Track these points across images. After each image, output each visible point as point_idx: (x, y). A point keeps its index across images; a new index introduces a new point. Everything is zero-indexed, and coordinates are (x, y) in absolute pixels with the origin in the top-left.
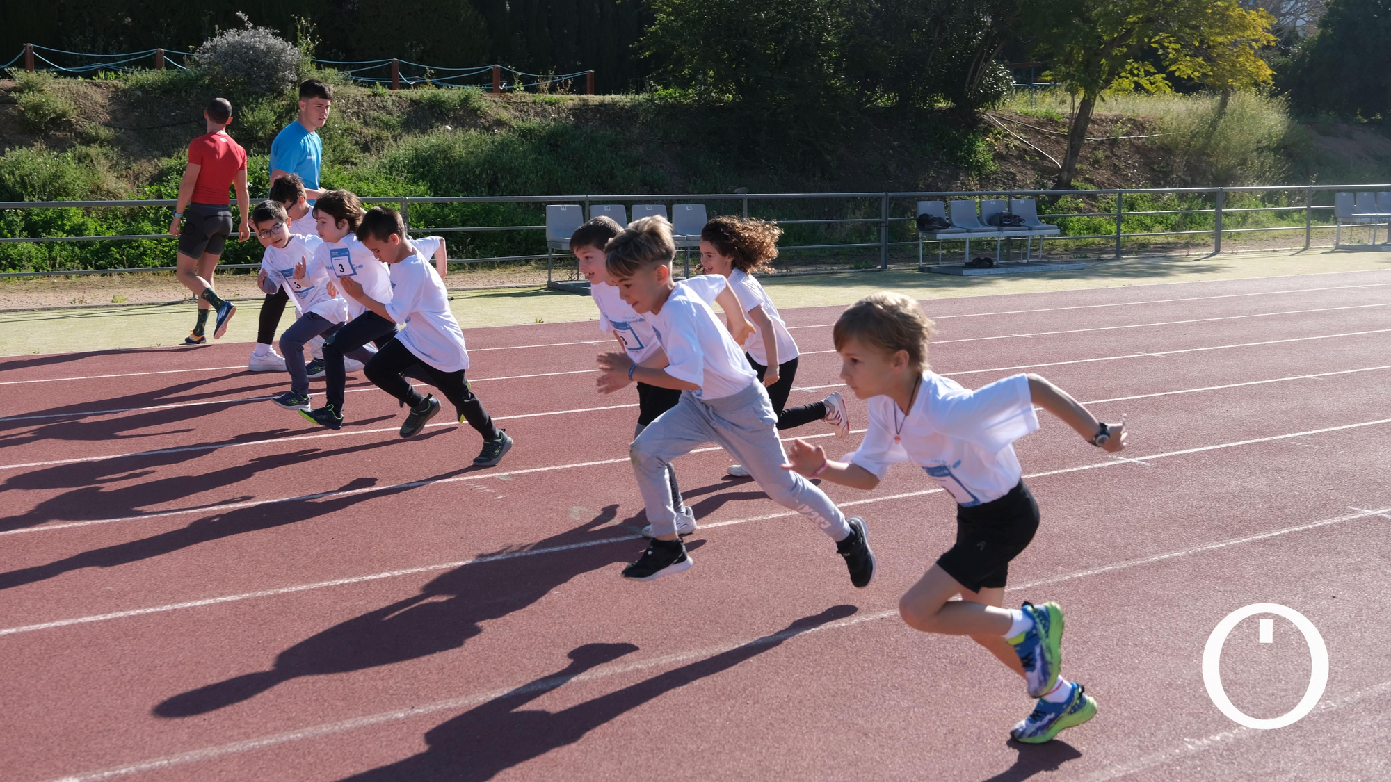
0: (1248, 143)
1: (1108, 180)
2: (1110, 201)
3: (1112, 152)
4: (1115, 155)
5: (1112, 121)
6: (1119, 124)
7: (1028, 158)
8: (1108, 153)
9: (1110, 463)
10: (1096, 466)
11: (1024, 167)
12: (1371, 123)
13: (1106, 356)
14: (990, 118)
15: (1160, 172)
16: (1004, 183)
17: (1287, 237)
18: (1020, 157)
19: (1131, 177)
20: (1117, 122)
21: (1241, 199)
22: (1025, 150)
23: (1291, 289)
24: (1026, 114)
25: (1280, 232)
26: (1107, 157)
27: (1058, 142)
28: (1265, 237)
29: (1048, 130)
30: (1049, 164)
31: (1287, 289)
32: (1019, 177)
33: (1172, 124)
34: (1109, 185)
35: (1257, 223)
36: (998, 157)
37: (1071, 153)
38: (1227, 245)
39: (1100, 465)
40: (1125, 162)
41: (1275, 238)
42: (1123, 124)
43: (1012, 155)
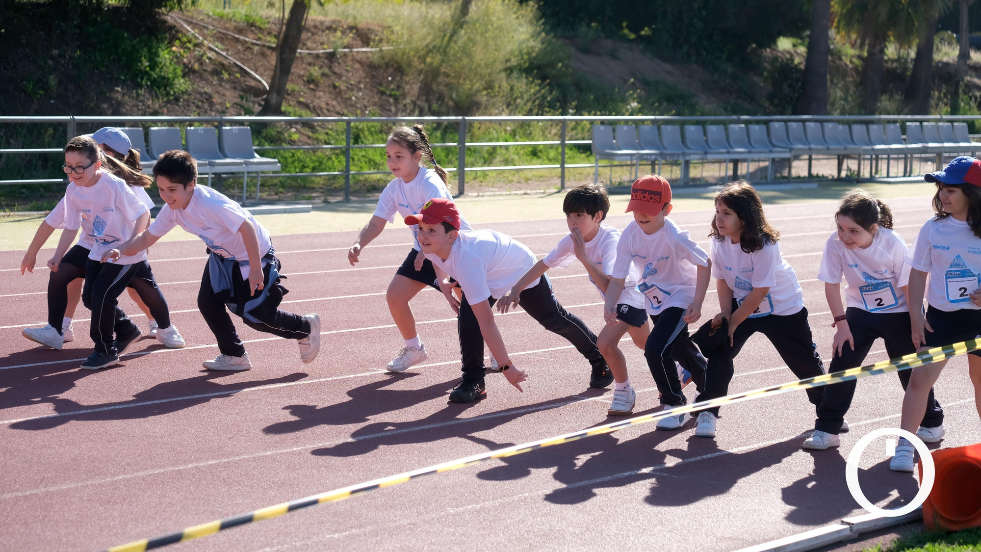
0: (494, 61)
1: (327, 104)
2: (330, 132)
3: (330, 68)
4: (335, 73)
5: (329, 28)
6: (339, 34)
7: (226, 76)
8: (326, 70)
9: (371, 373)
10: (359, 375)
11: (221, 85)
12: (640, 39)
13: (353, 294)
14: (176, 21)
15: (391, 96)
16: (198, 107)
17: (542, 179)
18: (216, 73)
19: (356, 103)
20: (335, 30)
21: (487, 132)
22: (223, 65)
23: (541, 232)
24: (222, 17)
25: (534, 173)
26: (324, 75)
27: (263, 55)
28: (516, 178)
29: (250, 39)
30: (253, 83)
31: (537, 233)
32: (216, 99)
33: (402, 34)
34: (328, 110)
35: (506, 162)
36: (188, 72)
37: (282, 70)
38: (472, 188)
39: (362, 375)
40: (347, 82)
41: (527, 180)
42: (343, 33)
43: (205, 71)
